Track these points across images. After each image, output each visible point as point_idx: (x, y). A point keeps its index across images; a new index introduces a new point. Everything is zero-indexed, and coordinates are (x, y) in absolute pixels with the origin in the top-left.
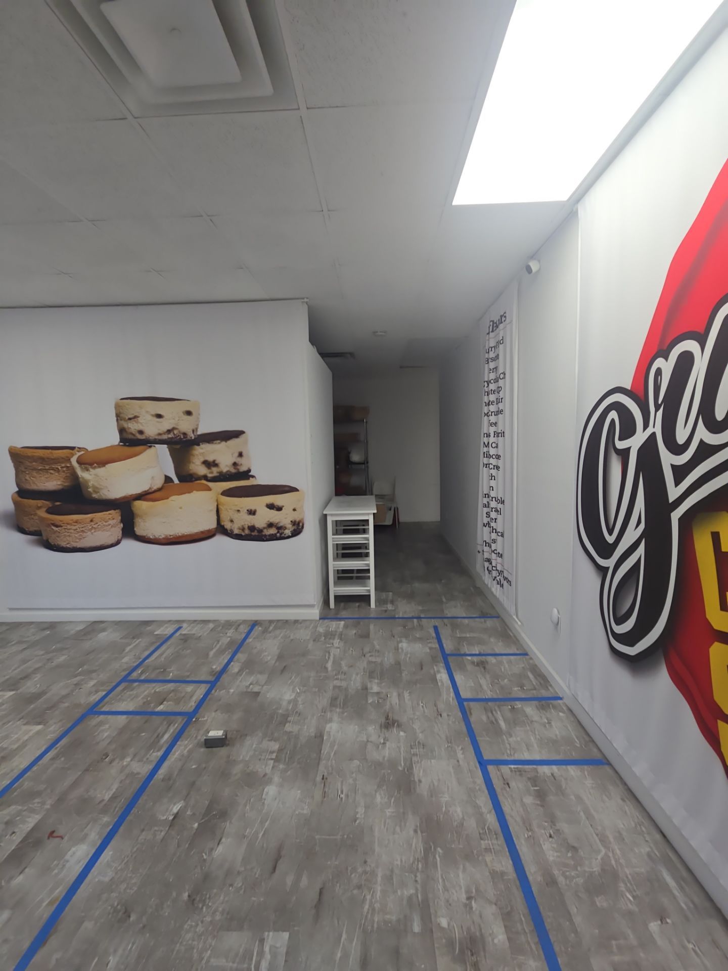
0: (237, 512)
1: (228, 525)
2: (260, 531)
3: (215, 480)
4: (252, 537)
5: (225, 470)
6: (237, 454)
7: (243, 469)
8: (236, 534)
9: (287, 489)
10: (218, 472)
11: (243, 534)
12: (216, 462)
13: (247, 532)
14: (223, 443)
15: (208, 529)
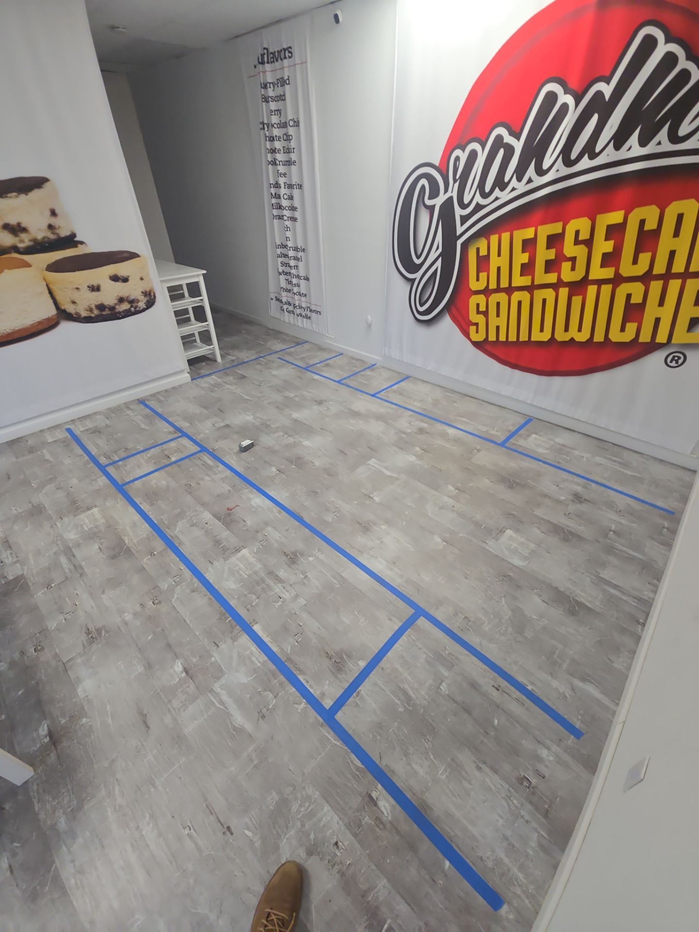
0: (76, 290)
1: (71, 309)
2: (112, 308)
3: (29, 251)
4: (104, 317)
5: (40, 236)
6: (48, 213)
7: (64, 233)
8: (85, 317)
9: (126, 255)
10: (30, 241)
11: (93, 315)
12: (23, 225)
13: (96, 312)
14: (23, 196)
15: (46, 317)
